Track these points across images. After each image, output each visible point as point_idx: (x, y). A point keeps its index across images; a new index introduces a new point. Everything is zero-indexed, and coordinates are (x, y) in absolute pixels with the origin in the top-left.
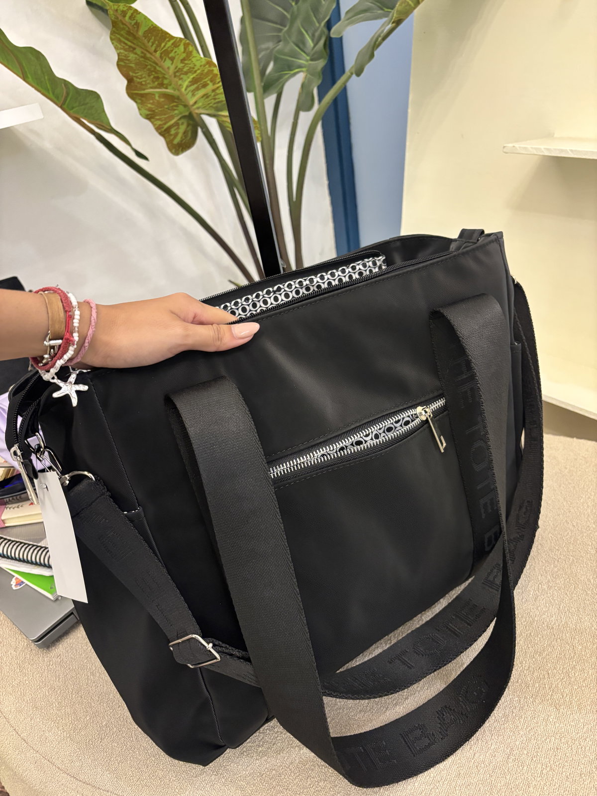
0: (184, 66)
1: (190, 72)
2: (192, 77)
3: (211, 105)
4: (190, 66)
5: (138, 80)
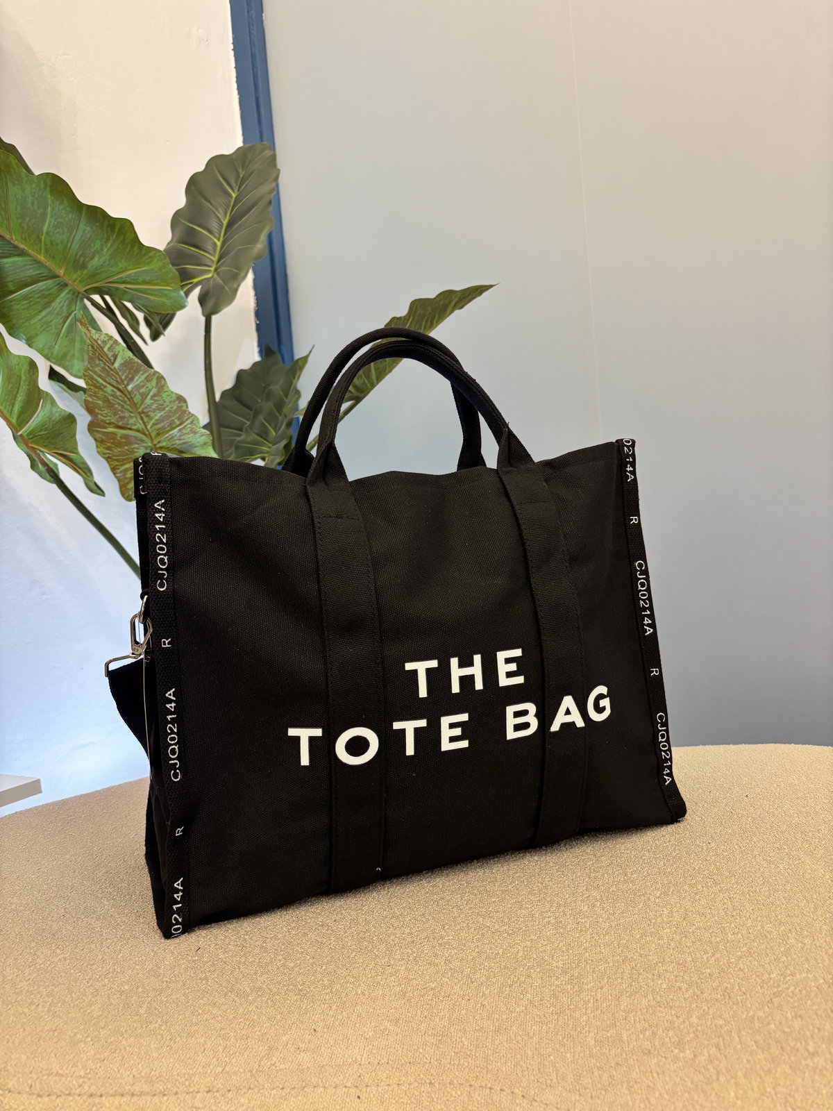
1: (158, 410)
2: (161, 414)
5: (103, 418)
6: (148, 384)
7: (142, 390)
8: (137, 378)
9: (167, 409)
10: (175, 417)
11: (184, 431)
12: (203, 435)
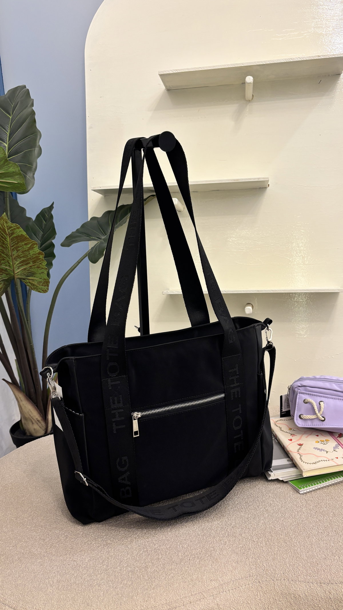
0: (21, 255)
1: (23, 257)
3: (25, 273)
4: (25, 254)
6: (25, 246)
7: (20, 248)
8: (20, 243)
9: (28, 257)
10: (31, 261)
11: (33, 267)
12: (43, 269)
